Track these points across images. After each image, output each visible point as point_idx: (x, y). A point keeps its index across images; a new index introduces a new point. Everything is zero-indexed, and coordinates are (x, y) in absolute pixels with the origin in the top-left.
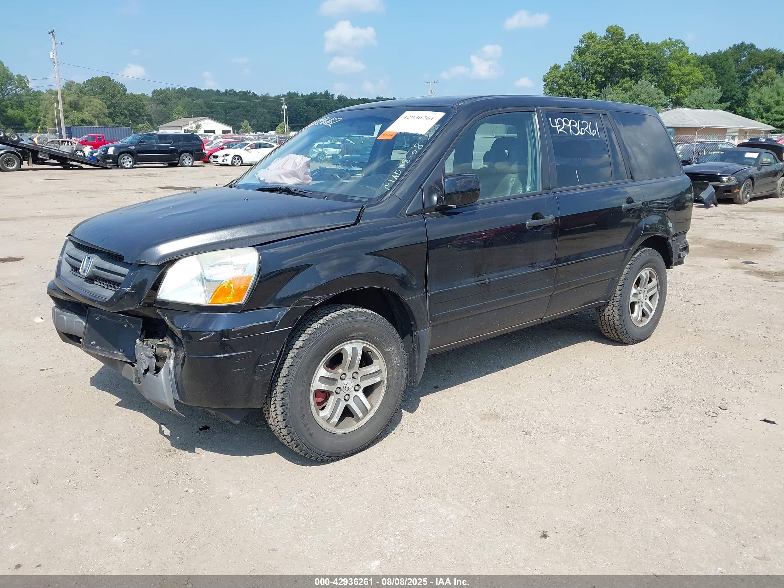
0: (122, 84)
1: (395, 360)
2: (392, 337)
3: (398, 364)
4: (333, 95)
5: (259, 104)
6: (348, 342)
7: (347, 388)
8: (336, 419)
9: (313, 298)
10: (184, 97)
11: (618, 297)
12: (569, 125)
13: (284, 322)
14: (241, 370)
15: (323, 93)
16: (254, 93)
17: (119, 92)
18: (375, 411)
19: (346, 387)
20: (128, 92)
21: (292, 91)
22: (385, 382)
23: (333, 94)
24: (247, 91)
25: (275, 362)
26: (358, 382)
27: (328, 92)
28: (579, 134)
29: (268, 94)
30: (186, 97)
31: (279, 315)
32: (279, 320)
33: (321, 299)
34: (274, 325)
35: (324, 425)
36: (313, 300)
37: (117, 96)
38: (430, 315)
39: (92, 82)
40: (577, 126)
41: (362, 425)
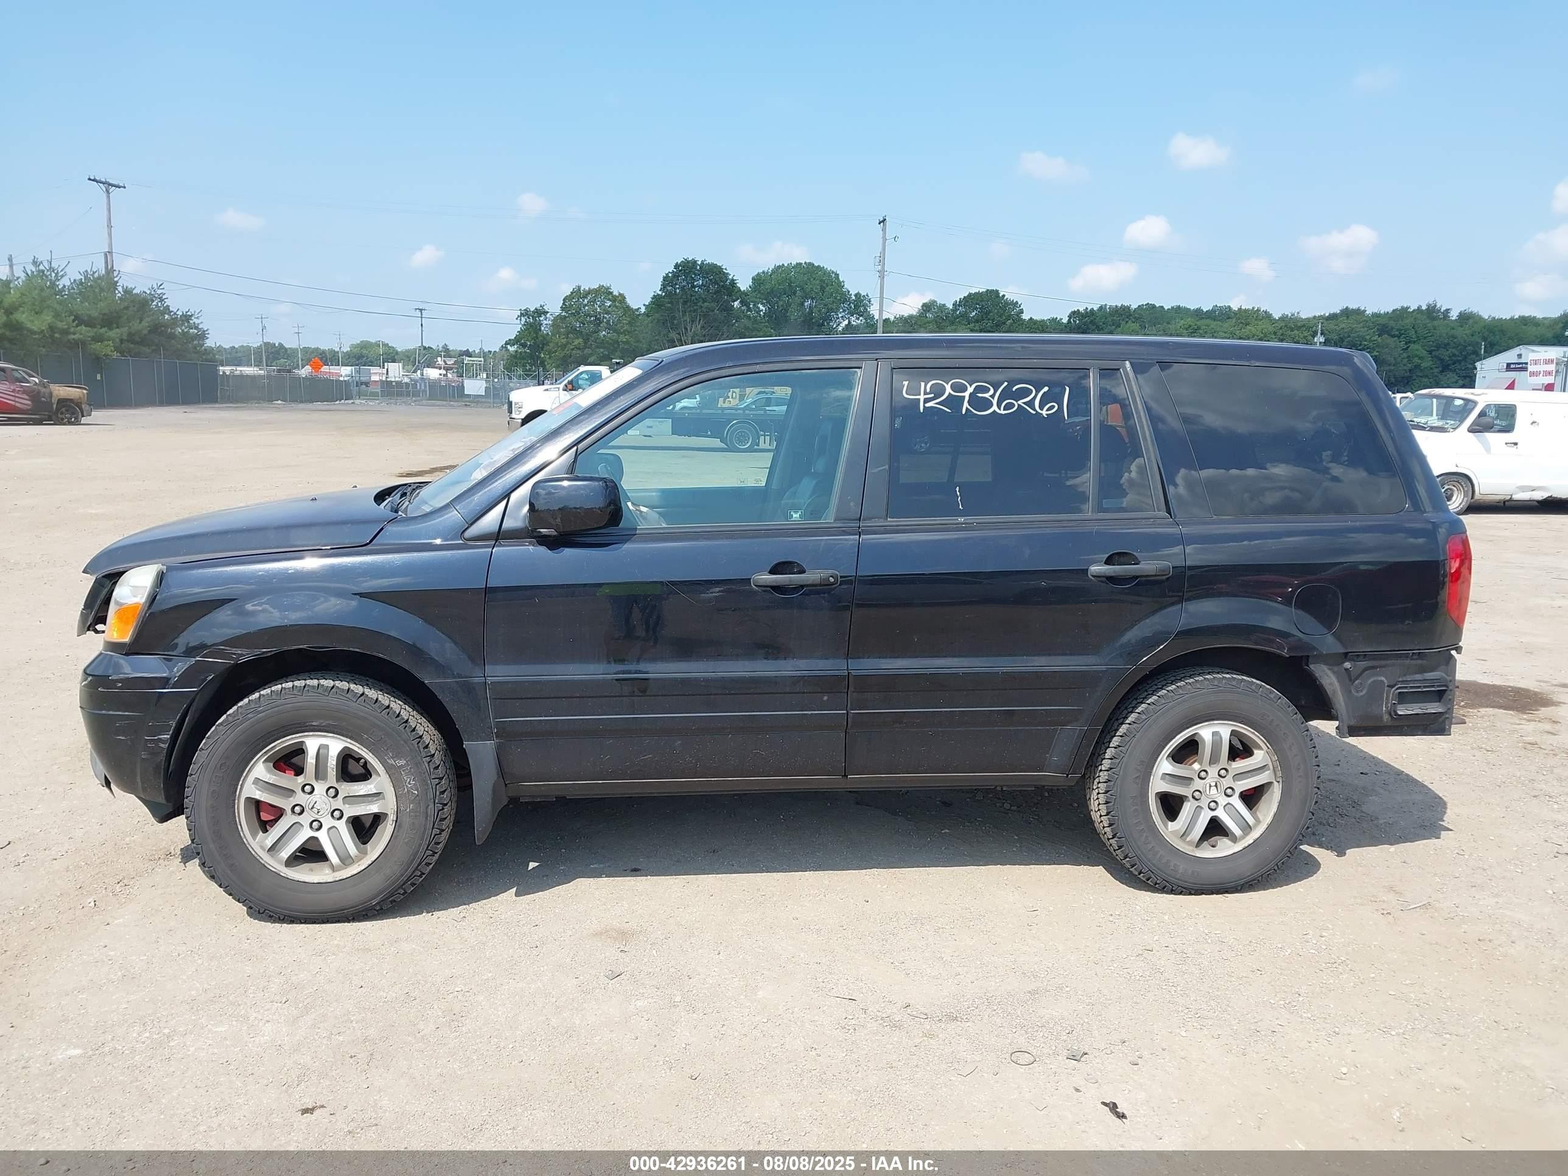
0: (1017, 302)
1: (409, 783)
2: (402, 742)
3: (416, 792)
4: (1447, 311)
5: (1275, 333)
6: (311, 733)
7: (315, 810)
8: (286, 853)
9: (234, 650)
10: (1127, 322)
11: (1106, 773)
12: (967, 394)
13: (185, 679)
14: (123, 738)
15: (1424, 308)
16: (1266, 312)
17: (1009, 317)
18: (370, 863)
19: (313, 808)
20: (1026, 316)
21: (1353, 306)
22: (392, 817)
23: (1449, 310)
24: (1253, 308)
25: (169, 737)
26: (338, 803)
27: (1436, 306)
28: (994, 411)
29: (1298, 313)
30: (1130, 322)
31: (180, 667)
32: (177, 675)
33: (248, 654)
34: (165, 682)
35: (266, 859)
36: (235, 654)
37: (1004, 323)
38: (494, 719)
39: (971, 300)
40: (993, 396)
41: (341, 878)
